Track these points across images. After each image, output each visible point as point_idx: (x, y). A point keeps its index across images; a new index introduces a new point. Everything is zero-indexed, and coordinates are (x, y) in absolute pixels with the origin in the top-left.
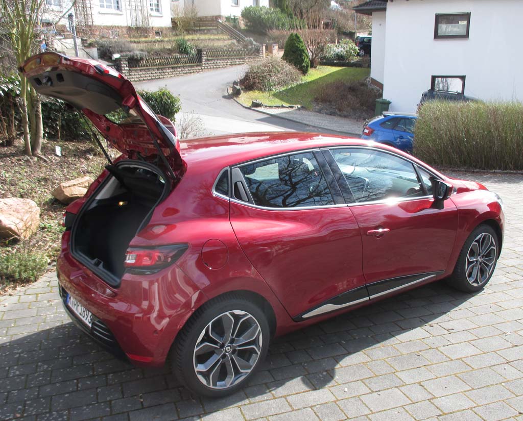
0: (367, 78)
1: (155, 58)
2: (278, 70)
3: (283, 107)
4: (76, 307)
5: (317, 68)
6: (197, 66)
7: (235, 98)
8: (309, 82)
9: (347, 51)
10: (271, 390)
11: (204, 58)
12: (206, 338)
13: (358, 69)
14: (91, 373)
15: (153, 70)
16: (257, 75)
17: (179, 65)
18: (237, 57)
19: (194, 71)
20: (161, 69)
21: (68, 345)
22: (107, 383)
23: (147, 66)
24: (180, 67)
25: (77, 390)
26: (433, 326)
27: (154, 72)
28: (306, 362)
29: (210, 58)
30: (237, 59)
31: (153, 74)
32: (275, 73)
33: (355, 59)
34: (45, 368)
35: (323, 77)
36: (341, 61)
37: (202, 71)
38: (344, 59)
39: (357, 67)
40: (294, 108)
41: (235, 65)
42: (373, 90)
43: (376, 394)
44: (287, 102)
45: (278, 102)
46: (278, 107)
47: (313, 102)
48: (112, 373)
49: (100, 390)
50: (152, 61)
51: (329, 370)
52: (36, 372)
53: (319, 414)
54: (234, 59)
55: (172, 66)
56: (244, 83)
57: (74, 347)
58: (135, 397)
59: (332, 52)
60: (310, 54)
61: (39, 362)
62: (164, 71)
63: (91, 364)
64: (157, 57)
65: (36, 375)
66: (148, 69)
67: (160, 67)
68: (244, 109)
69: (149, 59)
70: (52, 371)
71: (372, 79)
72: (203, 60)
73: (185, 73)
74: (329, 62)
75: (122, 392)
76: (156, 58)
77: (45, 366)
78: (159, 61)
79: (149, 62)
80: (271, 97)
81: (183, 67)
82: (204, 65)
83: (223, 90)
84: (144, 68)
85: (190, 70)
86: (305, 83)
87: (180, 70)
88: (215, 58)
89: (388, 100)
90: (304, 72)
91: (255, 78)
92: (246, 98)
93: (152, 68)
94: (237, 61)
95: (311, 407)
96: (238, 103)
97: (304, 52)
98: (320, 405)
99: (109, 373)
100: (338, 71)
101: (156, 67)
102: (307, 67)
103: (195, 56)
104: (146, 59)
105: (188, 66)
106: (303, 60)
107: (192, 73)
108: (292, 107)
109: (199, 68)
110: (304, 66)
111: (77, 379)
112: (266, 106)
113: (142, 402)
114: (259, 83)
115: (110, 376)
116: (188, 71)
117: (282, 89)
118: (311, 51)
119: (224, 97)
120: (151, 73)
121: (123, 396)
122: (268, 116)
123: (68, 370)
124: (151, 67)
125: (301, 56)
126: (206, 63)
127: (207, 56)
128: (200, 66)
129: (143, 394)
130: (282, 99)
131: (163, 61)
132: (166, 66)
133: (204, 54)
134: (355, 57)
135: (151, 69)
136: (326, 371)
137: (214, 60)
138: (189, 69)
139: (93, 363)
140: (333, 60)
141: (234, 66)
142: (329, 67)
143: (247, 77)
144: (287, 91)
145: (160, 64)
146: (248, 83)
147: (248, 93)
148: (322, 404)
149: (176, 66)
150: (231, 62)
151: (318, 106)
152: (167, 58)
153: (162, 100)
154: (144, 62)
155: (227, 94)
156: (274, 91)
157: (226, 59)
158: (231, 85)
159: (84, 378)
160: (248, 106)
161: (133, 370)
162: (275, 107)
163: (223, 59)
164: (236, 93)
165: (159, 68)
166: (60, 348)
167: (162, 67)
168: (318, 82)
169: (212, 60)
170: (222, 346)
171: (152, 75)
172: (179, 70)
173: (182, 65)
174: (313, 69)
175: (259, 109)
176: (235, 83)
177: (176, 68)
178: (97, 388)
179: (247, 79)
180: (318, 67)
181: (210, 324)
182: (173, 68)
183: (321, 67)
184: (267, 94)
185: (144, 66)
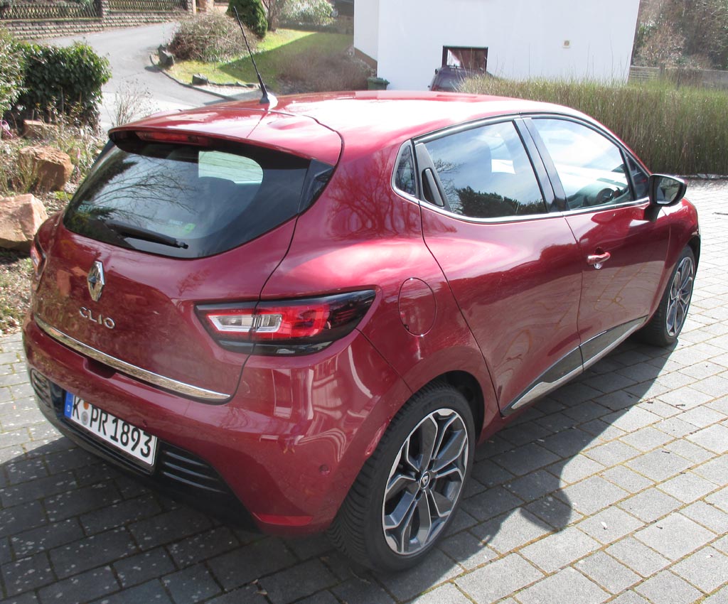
0: (348, 49)
1: (27, 5)
2: (223, 32)
3: (238, 85)
4: (96, 424)
5: (276, 32)
6: (95, 21)
7: (165, 71)
8: (267, 51)
9: (316, 8)
10: (484, 540)
11: (105, 10)
12: (402, 466)
13: (334, 36)
14: (134, 547)
15: (26, 23)
16: (193, 37)
17: (67, 19)
18: (155, 11)
19: (91, 29)
20: (39, 23)
21: (58, 494)
22: (175, 565)
23: (15, 17)
24: (68, 22)
25: (122, 589)
26: (652, 403)
27: (27, 28)
28: (508, 483)
29: (115, 10)
30: (155, 13)
31: (26, 30)
32: (220, 35)
33: (328, 22)
34: (30, 548)
35: (288, 45)
36: (309, 24)
37: (103, 30)
38: (312, 21)
39: (330, 32)
40: (254, 88)
41: (153, 22)
42: (358, 65)
43: (653, 527)
44: (243, 79)
45: (228, 79)
46: (231, 85)
47: (278, 80)
48: (175, 542)
49: (168, 581)
50: (23, 11)
51: (554, 492)
52: (15, 559)
53: (593, 577)
54: (150, 13)
55: (56, 19)
56: (175, 49)
57: (71, 495)
58: (248, 588)
59: (295, 9)
60: (266, 10)
61: (13, 536)
62: (44, 27)
63: (123, 529)
64: (31, 5)
65: (17, 565)
66: (18, 23)
67: (36, 20)
68: (182, 87)
69: (18, 6)
70: (47, 552)
71: (356, 50)
72: (104, 13)
73: (77, 32)
74: (292, 25)
75: (216, 581)
76: (29, 6)
77: (29, 543)
78: (34, 11)
79: (19, 10)
80: (217, 72)
81: (73, 22)
82: (105, 21)
83: (144, 59)
84: (11, 21)
85: (84, 28)
86: (263, 53)
87: (69, 26)
88: (121, 10)
89: (384, 79)
90: (260, 36)
91: (191, 42)
92: (181, 71)
93: (24, 20)
94: (155, 17)
95: (571, 565)
96: (170, 78)
97: (259, 7)
98: (583, 558)
99: (170, 544)
100: (306, 37)
101: (30, 20)
102: (264, 28)
103: (92, 7)
104: (14, 7)
105: (81, 21)
106: (257, 19)
107: (87, 32)
108: (251, 86)
109: (99, 25)
110: (259, 27)
111: (110, 564)
112: (214, 84)
113: (266, 597)
114: (197, 49)
115: (174, 548)
116: (81, 29)
117: (232, 60)
118: (266, 6)
119: (148, 69)
120: (23, 30)
121: (223, 589)
122: (220, 99)
123: (82, 546)
124: (22, 20)
125: (254, 12)
126: (108, 17)
127: (110, 7)
128: (99, 21)
129: (259, 579)
130: (233, 75)
131: (41, 11)
132: (46, 20)
133: (104, 3)
134: (327, 19)
135: (21, 22)
136: (550, 494)
137: (121, 13)
138: (83, 26)
139: (126, 526)
140: (297, 21)
141: (151, 24)
142: (292, 31)
143: (178, 41)
144: (239, 63)
145: (36, 16)
146: (182, 49)
147: (182, 64)
148: (586, 556)
149: (63, 19)
150: (146, 19)
151: (287, 86)
152: (47, 6)
153: (80, 61)
154: (11, 11)
155: (151, 65)
156: (221, 63)
157: (138, 13)
158: (157, 52)
159: (123, 558)
160: (187, 84)
161: (213, 532)
162: (227, 85)
163: (134, 13)
164: (166, 64)
165: (35, 22)
166: (42, 501)
167: (39, 20)
168: (280, 51)
169: (117, 13)
170: (418, 476)
171: (25, 32)
172: (67, 26)
173: (71, 19)
174: (271, 32)
175: (204, 87)
176: (161, 48)
177: (62, 22)
178: (160, 578)
179: (179, 43)
180: (278, 30)
181: (408, 439)
182: (57, 23)
183: (282, 30)
184: (210, 67)
185: (11, 17)
